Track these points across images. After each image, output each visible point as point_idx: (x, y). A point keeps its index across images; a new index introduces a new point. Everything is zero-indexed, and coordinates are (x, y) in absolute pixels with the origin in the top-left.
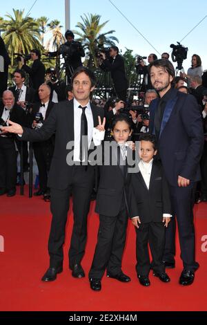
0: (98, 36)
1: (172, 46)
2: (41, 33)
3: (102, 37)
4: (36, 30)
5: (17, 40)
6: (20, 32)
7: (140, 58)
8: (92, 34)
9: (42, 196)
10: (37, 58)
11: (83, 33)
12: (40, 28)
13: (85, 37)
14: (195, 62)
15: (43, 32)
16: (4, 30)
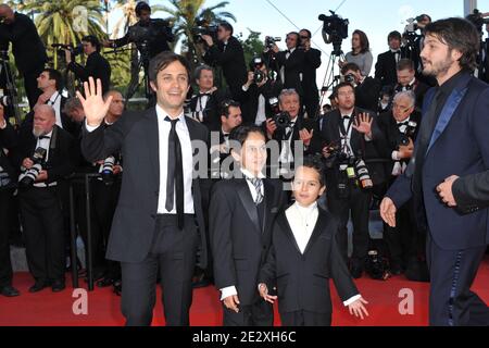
0: (200, 12)
1: (322, 17)
2: (104, 13)
3: (208, 12)
4: (95, 8)
5: (62, 25)
6: (66, 12)
7: (269, 41)
8: (190, 9)
9: (111, 287)
10: (94, 50)
11: (175, 9)
12: (102, 4)
13: (178, 14)
14: (358, 43)
15: (106, 10)
16: (38, 11)
